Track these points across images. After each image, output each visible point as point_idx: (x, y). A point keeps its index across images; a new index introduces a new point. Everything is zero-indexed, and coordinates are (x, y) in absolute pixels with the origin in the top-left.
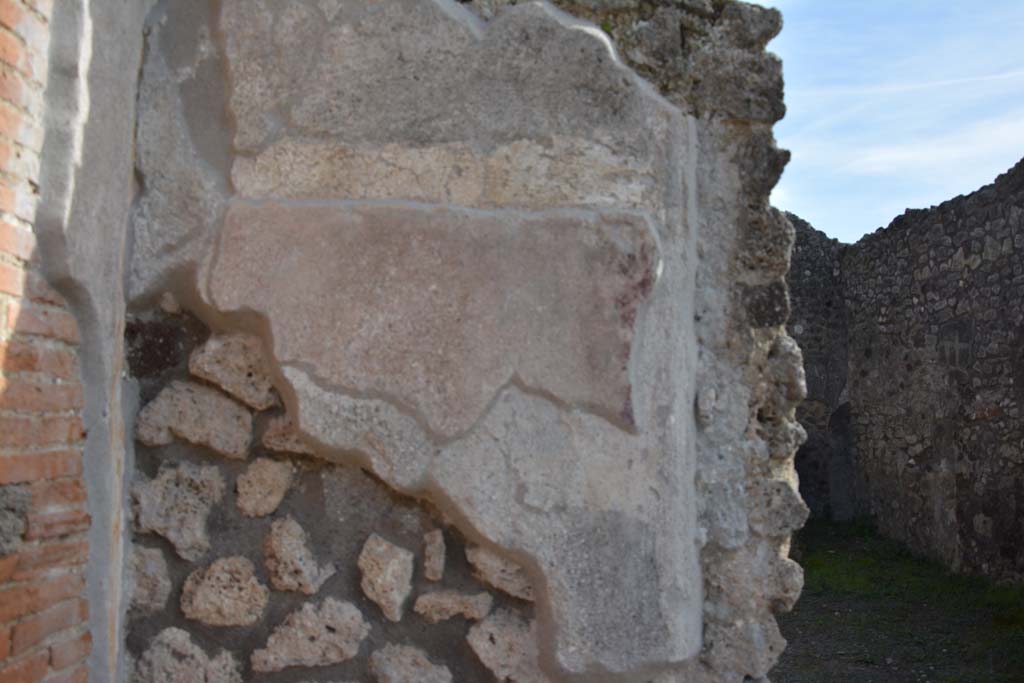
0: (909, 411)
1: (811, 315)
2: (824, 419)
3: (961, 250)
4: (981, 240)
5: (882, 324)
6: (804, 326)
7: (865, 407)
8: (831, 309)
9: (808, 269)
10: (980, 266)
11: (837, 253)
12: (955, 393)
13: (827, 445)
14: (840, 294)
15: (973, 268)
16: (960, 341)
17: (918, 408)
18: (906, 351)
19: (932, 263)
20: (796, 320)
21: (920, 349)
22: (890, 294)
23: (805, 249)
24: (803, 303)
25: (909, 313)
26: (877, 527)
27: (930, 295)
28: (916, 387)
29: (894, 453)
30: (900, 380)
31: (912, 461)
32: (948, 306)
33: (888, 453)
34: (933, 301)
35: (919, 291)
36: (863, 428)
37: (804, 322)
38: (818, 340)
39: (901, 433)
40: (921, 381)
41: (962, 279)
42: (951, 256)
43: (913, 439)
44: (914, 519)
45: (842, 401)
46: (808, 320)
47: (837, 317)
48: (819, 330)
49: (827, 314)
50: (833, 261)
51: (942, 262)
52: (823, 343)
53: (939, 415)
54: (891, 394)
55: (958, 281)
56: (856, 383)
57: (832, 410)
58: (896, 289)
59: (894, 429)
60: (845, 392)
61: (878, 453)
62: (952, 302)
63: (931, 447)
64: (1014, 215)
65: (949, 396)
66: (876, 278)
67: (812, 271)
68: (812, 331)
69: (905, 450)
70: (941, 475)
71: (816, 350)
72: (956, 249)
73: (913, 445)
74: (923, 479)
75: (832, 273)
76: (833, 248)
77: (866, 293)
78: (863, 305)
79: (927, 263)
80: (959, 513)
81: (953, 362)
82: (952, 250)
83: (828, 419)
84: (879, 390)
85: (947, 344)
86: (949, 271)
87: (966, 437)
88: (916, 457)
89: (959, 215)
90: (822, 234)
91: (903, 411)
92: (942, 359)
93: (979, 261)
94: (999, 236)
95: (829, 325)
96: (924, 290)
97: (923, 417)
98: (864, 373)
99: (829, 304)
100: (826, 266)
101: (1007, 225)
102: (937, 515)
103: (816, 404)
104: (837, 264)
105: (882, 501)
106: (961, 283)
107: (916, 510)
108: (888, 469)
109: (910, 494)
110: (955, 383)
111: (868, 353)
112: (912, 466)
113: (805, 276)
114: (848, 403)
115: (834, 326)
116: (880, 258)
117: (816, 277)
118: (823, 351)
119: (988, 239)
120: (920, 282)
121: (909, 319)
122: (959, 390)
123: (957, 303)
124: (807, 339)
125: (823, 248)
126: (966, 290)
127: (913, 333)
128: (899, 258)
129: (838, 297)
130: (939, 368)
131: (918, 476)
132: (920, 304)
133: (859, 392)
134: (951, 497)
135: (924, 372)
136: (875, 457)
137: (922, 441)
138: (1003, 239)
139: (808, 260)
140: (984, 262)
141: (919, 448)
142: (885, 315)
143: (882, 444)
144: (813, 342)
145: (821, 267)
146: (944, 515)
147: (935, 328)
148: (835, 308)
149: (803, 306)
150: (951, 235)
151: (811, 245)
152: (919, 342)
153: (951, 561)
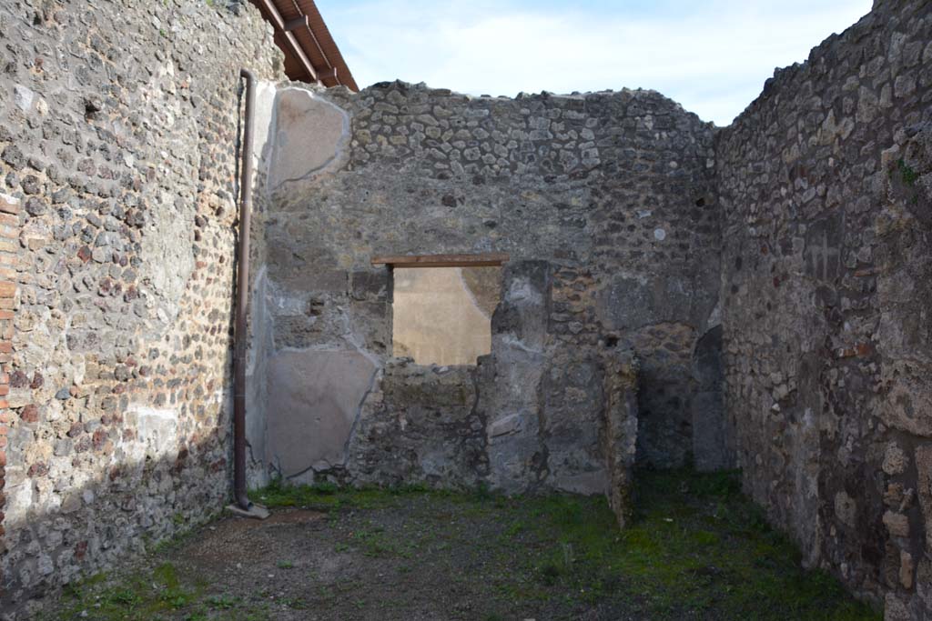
0: (775, 338)
1: (677, 217)
2: (688, 345)
3: (831, 113)
4: (854, 94)
5: (752, 225)
6: (667, 231)
7: (736, 331)
8: (702, 209)
9: (674, 159)
10: (852, 133)
11: (711, 138)
12: (822, 319)
13: (691, 378)
14: (714, 189)
15: (844, 137)
16: (830, 245)
17: (784, 336)
18: (774, 260)
19: (800, 137)
20: (655, 223)
21: (788, 257)
22: (759, 185)
23: (671, 134)
24: (666, 201)
25: (778, 209)
26: (741, 485)
27: (800, 182)
28: (782, 308)
29: (760, 394)
30: (768, 298)
31: (776, 407)
32: (816, 195)
33: (754, 393)
34: (801, 190)
35: (786, 179)
36: (731, 357)
37: (667, 225)
38: (683, 247)
39: (767, 368)
40: (788, 301)
41: (832, 155)
42: (820, 124)
43: (777, 377)
44: (775, 483)
45: (712, 323)
46: (673, 223)
47: (710, 219)
48: (686, 235)
49: (697, 216)
50: (706, 148)
51: (811, 134)
52: (690, 251)
53: (805, 348)
54: (759, 316)
55: (827, 159)
56: (728, 302)
57: (698, 335)
58: (765, 179)
59: (760, 362)
60: (716, 312)
61: (745, 390)
62: (821, 188)
63: (795, 390)
64: (895, 46)
65: (816, 323)
66: (746, 166)
67: (680, 162)
68: (677, 236)
69: (770, 390)
70: (804, 430)
71: (683, 260)
72: (825, 111)
73: (778, 385)
74: (786, 431)
75: (704, 164)
76: (706, 133)
77: (738, 186)
78: (735, 202)
79: (795, 139)
80: (821, 484)
81: (820, 276)
82: (821, 116)
83: (693, 346)
84: (748, 311)
85: (815, 250)
86: (818, 146)
87: (833, 382)
88: (780, 401)
89: (832, 62)
90: (693, 116)
91: (770, 340)
92: (809, 270)
93: (851, 126)
94: (876, 82)
95: (698, 230)
96: (792, 177)
97: (789, 350)
98: (735, 289)
99: (700, 203)
100: (697, 156)
101: (886, 65)
102: (798, 482)
103: (679, 327)
104: (711, 152)
105: (747, 453)
106: (831, 160)
107: (778, 472)
108: (754, 412)
109: (774, 449)
110: (822, 304)
111: (739, 262)
112: (776, 413)
113: (670, 168)
114: (720, 325)
115: (706, 230)
116: (749, 139)
117: (684, 169)
118: (691, 261)
119: (863, 90)
120: (788, 165)
121: (777, 217)
122: (826, 313)
123: (827, 190)
124: (669, 247)
125: (694, 134)
126: (836, 171)
127: (780, 236)
128: (768, 136)
129: (711, 194)
130: (806, 282)
131: (783, 427)
132: (789, 196)
133: (730, 312)
134: (814, 461)
135: (790, 288)
136: (742, 396)
137: (786, 381)
138: (881, 86)
139: (674, 148)
140: (858, 126)
141: (783, 391)
142: (755, 214)
143: (749, 379)
144: (677, 250)
145: (690, 157)
146: (805, 483)
147: (803, 227)
148: (708, 208)
149: (667, 205)
150: (820, 94)
151: (679, 130)
152: (787, 249)
153: (810, 547)
